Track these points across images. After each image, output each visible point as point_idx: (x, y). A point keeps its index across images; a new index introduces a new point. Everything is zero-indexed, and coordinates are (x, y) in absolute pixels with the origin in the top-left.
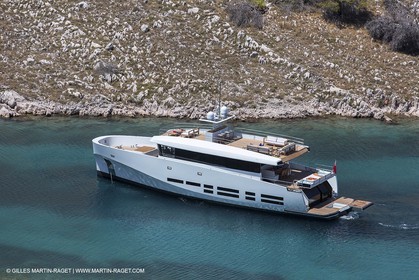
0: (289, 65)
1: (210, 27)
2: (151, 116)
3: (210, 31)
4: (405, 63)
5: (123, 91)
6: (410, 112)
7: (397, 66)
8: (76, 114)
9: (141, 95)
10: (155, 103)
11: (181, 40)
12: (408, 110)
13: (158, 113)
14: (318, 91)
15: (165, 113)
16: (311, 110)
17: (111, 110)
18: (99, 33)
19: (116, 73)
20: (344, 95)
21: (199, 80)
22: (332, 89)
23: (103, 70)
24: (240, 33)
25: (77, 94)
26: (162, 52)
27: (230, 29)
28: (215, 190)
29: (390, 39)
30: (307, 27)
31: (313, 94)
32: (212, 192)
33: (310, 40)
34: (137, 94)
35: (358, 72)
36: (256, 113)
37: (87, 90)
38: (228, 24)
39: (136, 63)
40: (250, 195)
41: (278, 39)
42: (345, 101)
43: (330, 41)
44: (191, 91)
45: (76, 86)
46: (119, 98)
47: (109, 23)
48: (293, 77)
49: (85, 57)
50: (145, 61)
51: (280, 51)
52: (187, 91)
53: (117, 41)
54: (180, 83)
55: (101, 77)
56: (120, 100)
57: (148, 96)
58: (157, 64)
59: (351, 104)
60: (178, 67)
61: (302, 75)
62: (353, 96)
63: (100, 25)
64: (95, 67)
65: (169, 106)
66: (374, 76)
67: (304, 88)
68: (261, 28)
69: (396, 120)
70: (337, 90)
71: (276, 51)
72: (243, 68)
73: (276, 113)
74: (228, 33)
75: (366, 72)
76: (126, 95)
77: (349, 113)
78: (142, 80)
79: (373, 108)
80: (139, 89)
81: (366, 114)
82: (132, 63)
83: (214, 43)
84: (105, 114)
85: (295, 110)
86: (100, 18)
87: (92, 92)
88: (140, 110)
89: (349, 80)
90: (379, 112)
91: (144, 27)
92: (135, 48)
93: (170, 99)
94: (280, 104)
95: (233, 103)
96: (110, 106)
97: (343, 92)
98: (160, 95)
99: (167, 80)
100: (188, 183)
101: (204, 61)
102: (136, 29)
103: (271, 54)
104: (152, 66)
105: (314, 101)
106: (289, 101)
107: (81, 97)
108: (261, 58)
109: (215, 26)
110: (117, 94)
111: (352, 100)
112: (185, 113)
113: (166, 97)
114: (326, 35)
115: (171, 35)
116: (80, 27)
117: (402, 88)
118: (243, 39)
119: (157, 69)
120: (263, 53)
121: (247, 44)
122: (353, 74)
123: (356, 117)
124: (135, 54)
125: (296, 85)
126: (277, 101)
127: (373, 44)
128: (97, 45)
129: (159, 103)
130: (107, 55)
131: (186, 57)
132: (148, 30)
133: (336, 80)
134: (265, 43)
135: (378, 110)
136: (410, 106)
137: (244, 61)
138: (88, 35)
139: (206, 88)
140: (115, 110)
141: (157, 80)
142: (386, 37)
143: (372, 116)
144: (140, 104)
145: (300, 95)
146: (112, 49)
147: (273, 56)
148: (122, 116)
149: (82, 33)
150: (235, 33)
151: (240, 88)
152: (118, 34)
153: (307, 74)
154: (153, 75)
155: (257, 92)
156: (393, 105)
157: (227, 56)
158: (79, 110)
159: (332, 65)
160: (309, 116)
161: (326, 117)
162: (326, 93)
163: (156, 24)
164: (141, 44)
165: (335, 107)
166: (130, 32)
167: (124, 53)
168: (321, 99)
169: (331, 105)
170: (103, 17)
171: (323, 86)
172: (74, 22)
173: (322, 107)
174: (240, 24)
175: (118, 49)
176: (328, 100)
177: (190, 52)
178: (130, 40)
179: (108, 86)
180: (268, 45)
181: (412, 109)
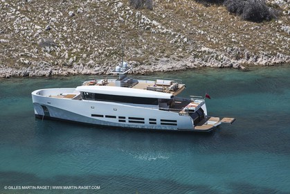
0: (172, 33)
1: (116, 11)
2: (79, 74)
3: (117, 14)
4: (252, 28)
5: (59, 58)
6: (258, 62)
7: (247, 31)
8: (27, 75)
9: (71, 60)
10: (81, 65)
11: (97, 20)
12: (256, 61)
13: (83, 72)
14: (194, 50)
15: (89, 72)
16: (189, 64)
17: (51, 71)
18: (40, 19)
19: (53, 46)
20: (212, 53)
21: (111, 48)
22: (203, 49)
23: (44, 44)
24: (137, 13)
25: (27, 62)
26: (84, 29)
27: (130, 11)
28: (127, 120)
29: (241, 12)
30: (183, 7)
31: (190, 53)
32: (125, 121)
33: (186, 16)
34: (68, 59)
35: (220, 36)
36: (151, 69)
37: (34, 58)
38: (128, 8)
39: (67, 38)
40: (153, 121)
41: (164, 16)
42: (213, 57)
43: (200, 16)
44: (106, 55)
45: (26, 56)
46: (56, 63)
47: (46, 11)
48: (176, 42)
49: (31, 36)
50: (73, 36)
51: (166, 25)
52: (103, 56)
53: (53, 24)
54: (98, 50)
55: (43, 49)
56: (57, 64)
57: (77, 60)
58: (81, 38)
59: (217, 58)
60: (96, 40)
61: (182, 40)
62: (218, 53)
63: (40, 13)
64: (38, 43)
65: (91, 67)
66: (231, 38)
67: (184, 49)
68: (152, 10)
69: (248, 68)
70: (207, 49)
71: (163, 25)
72: (141, 38)
73: (165, 67)
74: (129, 14)
75: (226, 35)
76: (60, 61)
77: (216, 65)
78: (72, 50)
79: (232, 61)
80: (70, 56)
81: (228, 65)
82: (64, 38)
83: (120, 21)
84: (47, 75)
85: (178, 65)
86: (40, 9)
87: (37, 60)
88: (71, 71)
89: (214, 42)
90: (236, 63)
91: (71, 13)
92: (65, 28)
93: (91, 62)
94: (168, 61)
95: (135, 62)
96: (50, 69)
97: (211, 50)
98: (84, 60)
99: (89, 49)
100: (107, 116)
101: (114, 35)
102: (66, 14)
103: (159, 27)
104: (77, 40)
105: (191, 58)
106: (174, 59)
107: (30, 64)
108: (153, 30)
109: (120, 10)
110: (54, 60)
111: (217, 56)
112: (103, 71)
113: (89, 61)
114: (197, 12)
115: (90, 18)
116: (26, 15)
117: (251, 45)
118: (139, 18)
119: (81, 42)
120: (154, 26)
121: (142, 21)
122: (217, 37)
123: (221, 67)
124: (66, 32)
125: (178, 47)
126: (166, 59)
127: (229, 16)
128: (39, 27)
129: (84, 65)
130: (46, 33)
131: (101, 32)
132: (73, 15)
133: (205, 42)
134: (155, 19)
135: (236, 61)
136: (257, 57)
137: (141, 33)
138: (32, 21)
139: (116, 53)
140: (54, 72)
141: (82, 49)
142: (238, 11)
143: (231, 66)
144: (71, 66)
145: (181, 54)
146: (50, 29)
147: (161, 28)
148: (58, 75)
149: (28, 19)
150: (134, 14)
151: (139, 51)
152: (53, 19)
153: (185, 40)
154: (79, 46)
155: (151, 54)
156: (246, 57)
157: (129, 30)
158: (29, 73)
159: (202, 32)
160: (188, 69)
161: (200, 68)
162: (199, 52)
163: (79, 10)
164: (70, 25)
165: (206, 61)
166: (61, 17)
167: (58, 31)
168: (196, 56)
169: (203, 60)
170: (42, 7)
171: (197, 47)
172: (22, 12)
173: (197, 61)
174: (137, 7)
175: (53, 29)
176: (201, 56)
177: (103, 29)
178: (62, 23)
179: (48, 55)
180: (157, 21)
181: (259, 60)
